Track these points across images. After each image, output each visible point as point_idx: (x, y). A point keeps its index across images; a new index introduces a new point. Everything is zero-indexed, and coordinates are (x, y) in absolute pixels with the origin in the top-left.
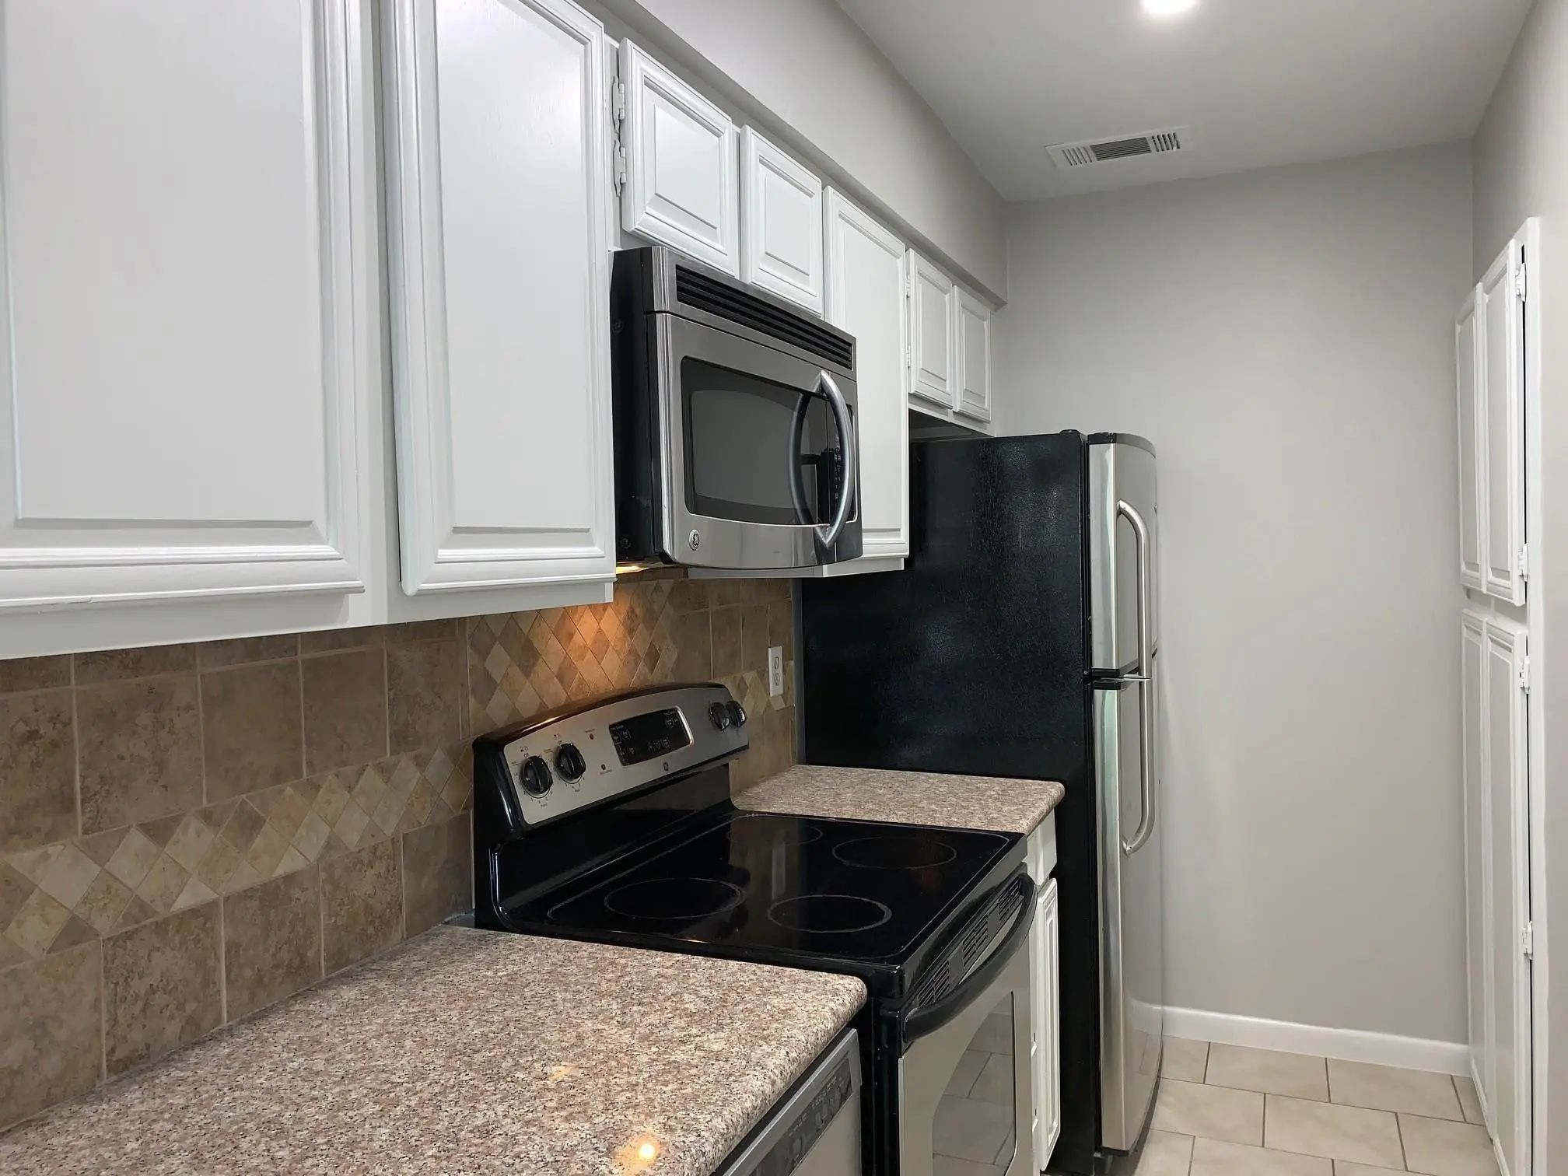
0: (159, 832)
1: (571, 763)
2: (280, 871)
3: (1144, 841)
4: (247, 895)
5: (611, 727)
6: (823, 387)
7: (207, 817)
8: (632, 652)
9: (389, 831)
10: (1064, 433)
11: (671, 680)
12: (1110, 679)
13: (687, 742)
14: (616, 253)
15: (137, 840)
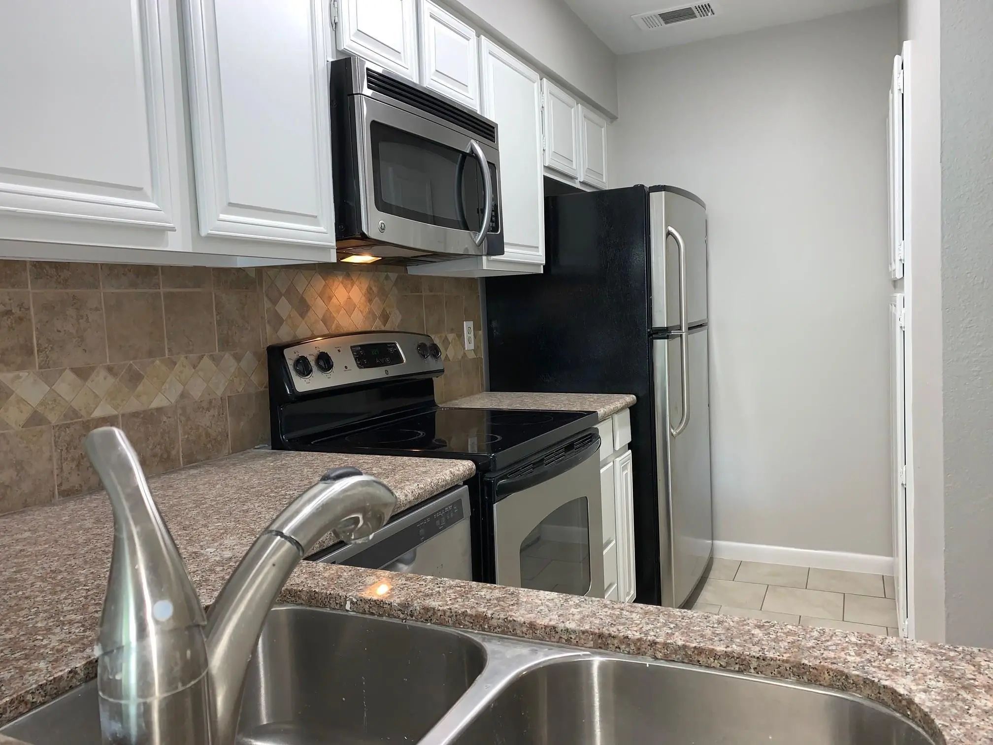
0: (83, 373)
1: (325, 362)
2: (154, 405)
3: (684, 429)
4: (135, 415)
5: (351, 347)
6: (473, 150)
7: (110, 370)
8: (371, 312)
9: (219, 393)
10: (636, 187)
11: (397, 330)
12: (664, 333)
13: (401, 361)
14: (332, 62)
15: (69, 376)
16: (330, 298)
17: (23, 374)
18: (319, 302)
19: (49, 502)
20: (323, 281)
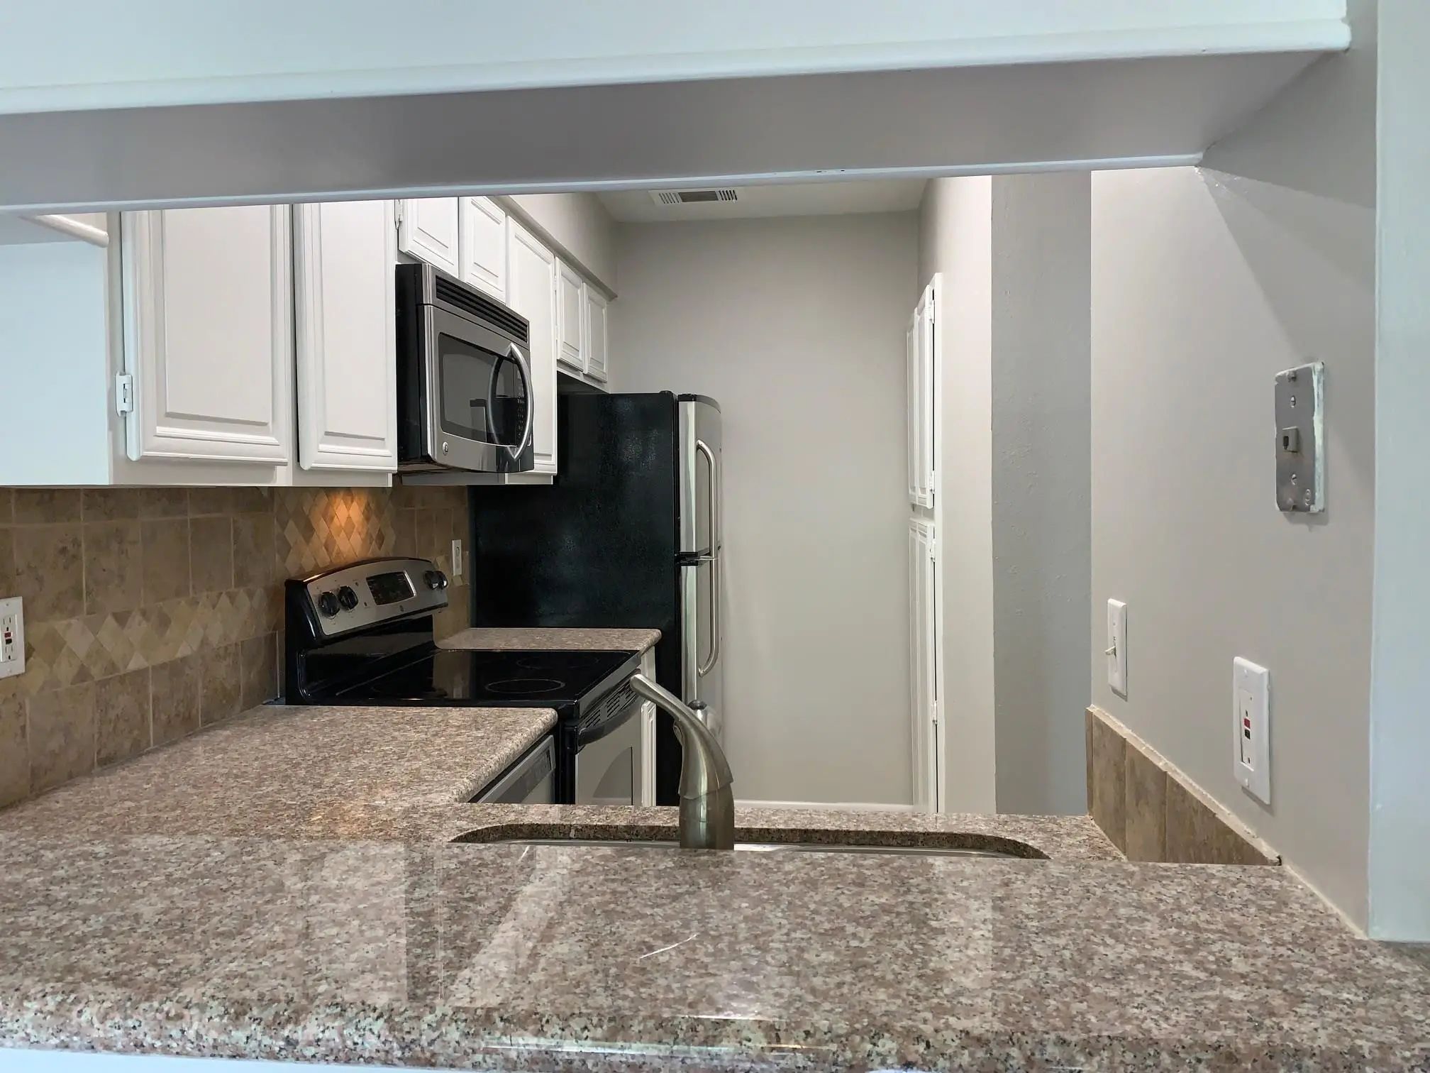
0: (121, 619)
1: (346, 599)
2: (179, 655)
3: (713, 665)
4: (163, 666)
5: (367, 579)
6: (512, 353)
7: (144, 613)
8: (369, 534)
9: (234, 638)
10: (663, 393)
11: (391, 555)
12: (692, 559)
13: (410, 593)
14: (397, 265)
15: (110, 622)
16: (332, 519)
17: (73, 621)
18: (323, 524)
19: (88, 773)
20: (326, 499)
